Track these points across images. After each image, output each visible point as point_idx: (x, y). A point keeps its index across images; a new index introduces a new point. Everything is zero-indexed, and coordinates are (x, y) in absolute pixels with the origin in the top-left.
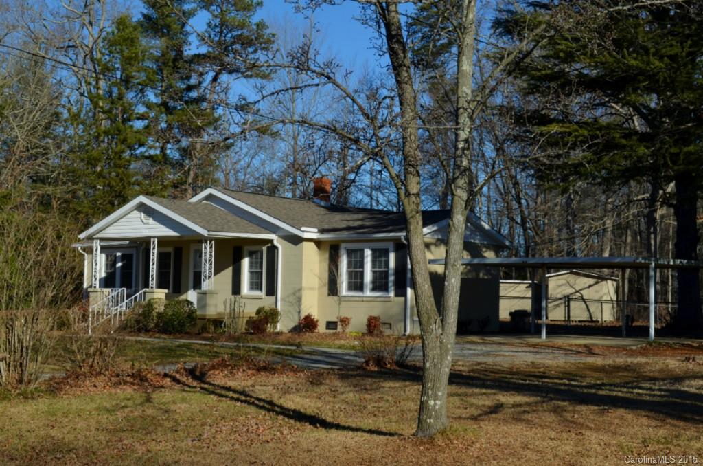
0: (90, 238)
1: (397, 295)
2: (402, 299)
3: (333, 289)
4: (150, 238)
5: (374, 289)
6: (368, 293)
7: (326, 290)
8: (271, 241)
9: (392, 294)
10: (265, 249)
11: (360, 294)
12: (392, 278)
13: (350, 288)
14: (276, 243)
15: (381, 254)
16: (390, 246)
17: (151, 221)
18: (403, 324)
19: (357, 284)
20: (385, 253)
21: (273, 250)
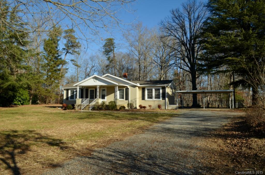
0: (76, 86)
1: (163, 99)
2: (164, 100)
3: (143, 98)
4: (97, 86)
5: (156, 98)
6: (154, 99)
7: (141, 98)
8: (127, 87)
9: (161, 99)
10: (124, 89)
11: (152, 99)
12: (161, 95)
13: (148, 98)
14: (128, 87)
15: (157, 90)
16: (160, 88)
17: (97, 81)
18: (164, 107)
19: (150, 97)
20: (159, 90)
21: (127, 89)
